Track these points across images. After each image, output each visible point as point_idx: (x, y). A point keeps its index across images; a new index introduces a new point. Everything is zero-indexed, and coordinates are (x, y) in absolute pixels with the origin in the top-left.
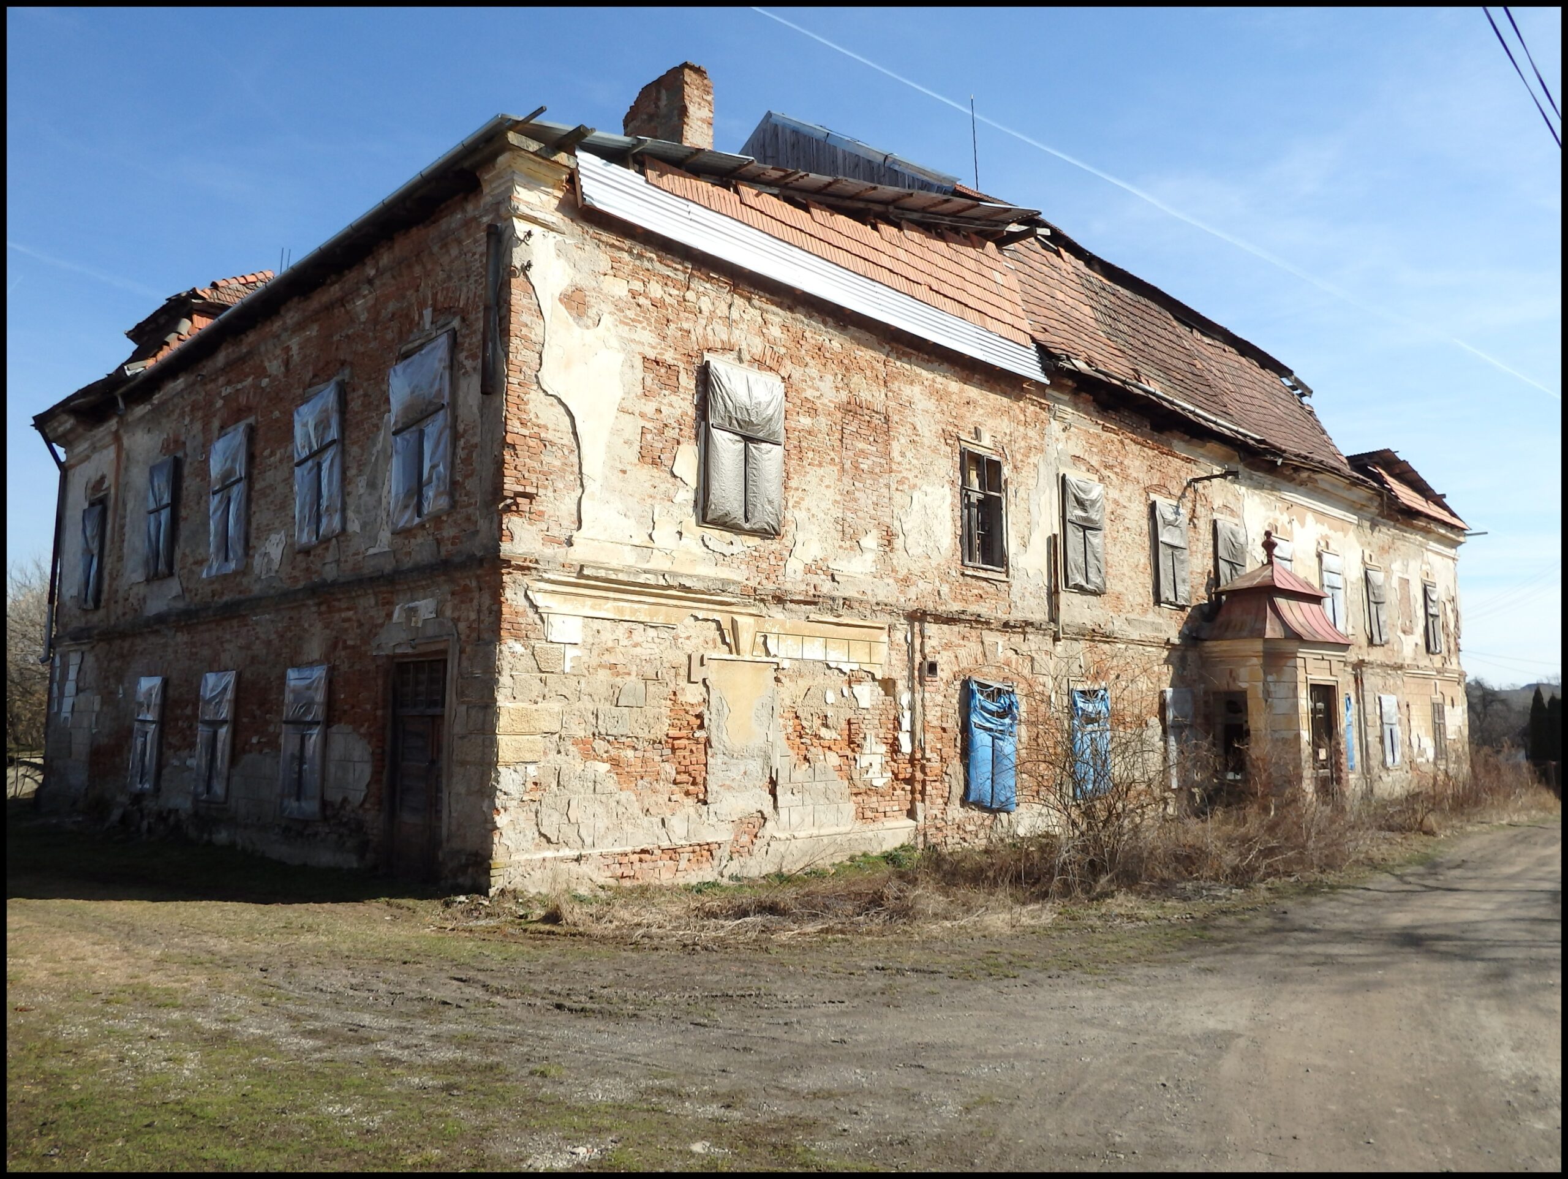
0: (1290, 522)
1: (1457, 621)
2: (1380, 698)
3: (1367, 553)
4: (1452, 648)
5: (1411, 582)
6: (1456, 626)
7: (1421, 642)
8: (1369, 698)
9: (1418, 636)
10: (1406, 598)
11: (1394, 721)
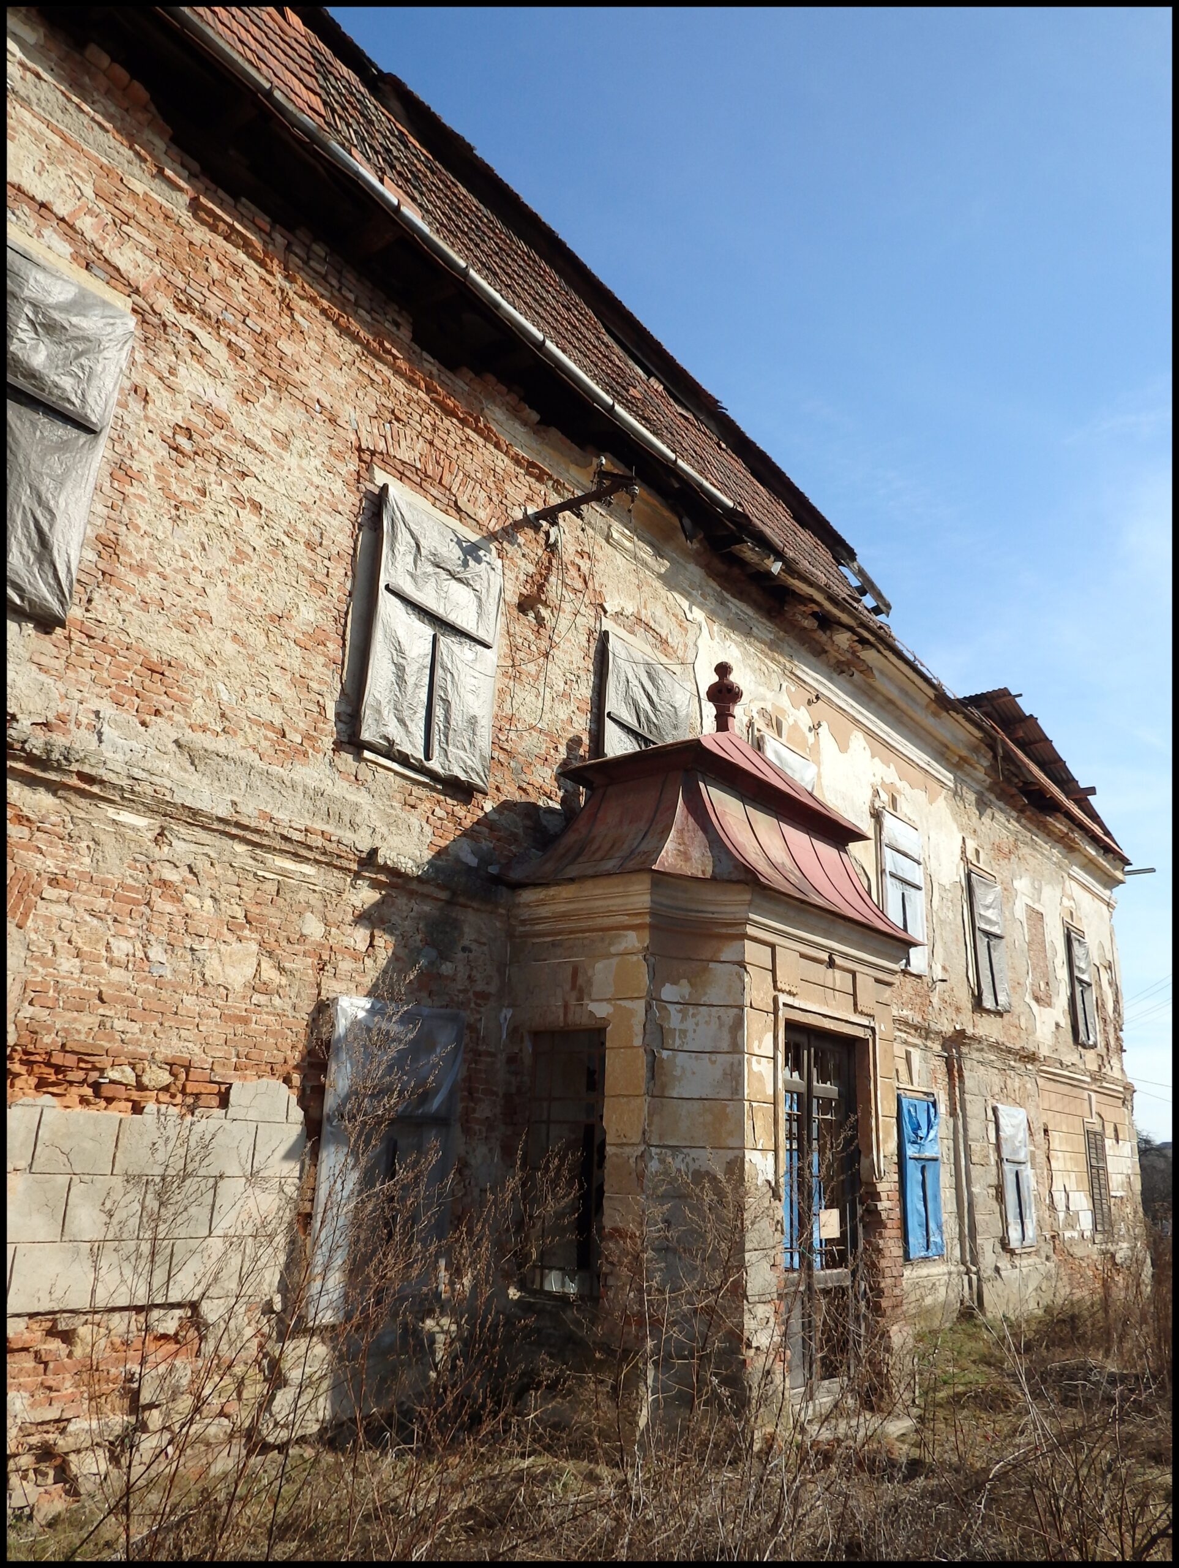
0: (815, 728)
1: (1117, 1002)
2: (995, 1110)
3: (971, 845)
4: (1112, 1042)
5: (1046, 919)
6: (1116, 1010)
7: (1065, 1022)
8: (975, 1108)
9: (1059, 1011)
10: (1037, 943)
11: (1021, 1157)
